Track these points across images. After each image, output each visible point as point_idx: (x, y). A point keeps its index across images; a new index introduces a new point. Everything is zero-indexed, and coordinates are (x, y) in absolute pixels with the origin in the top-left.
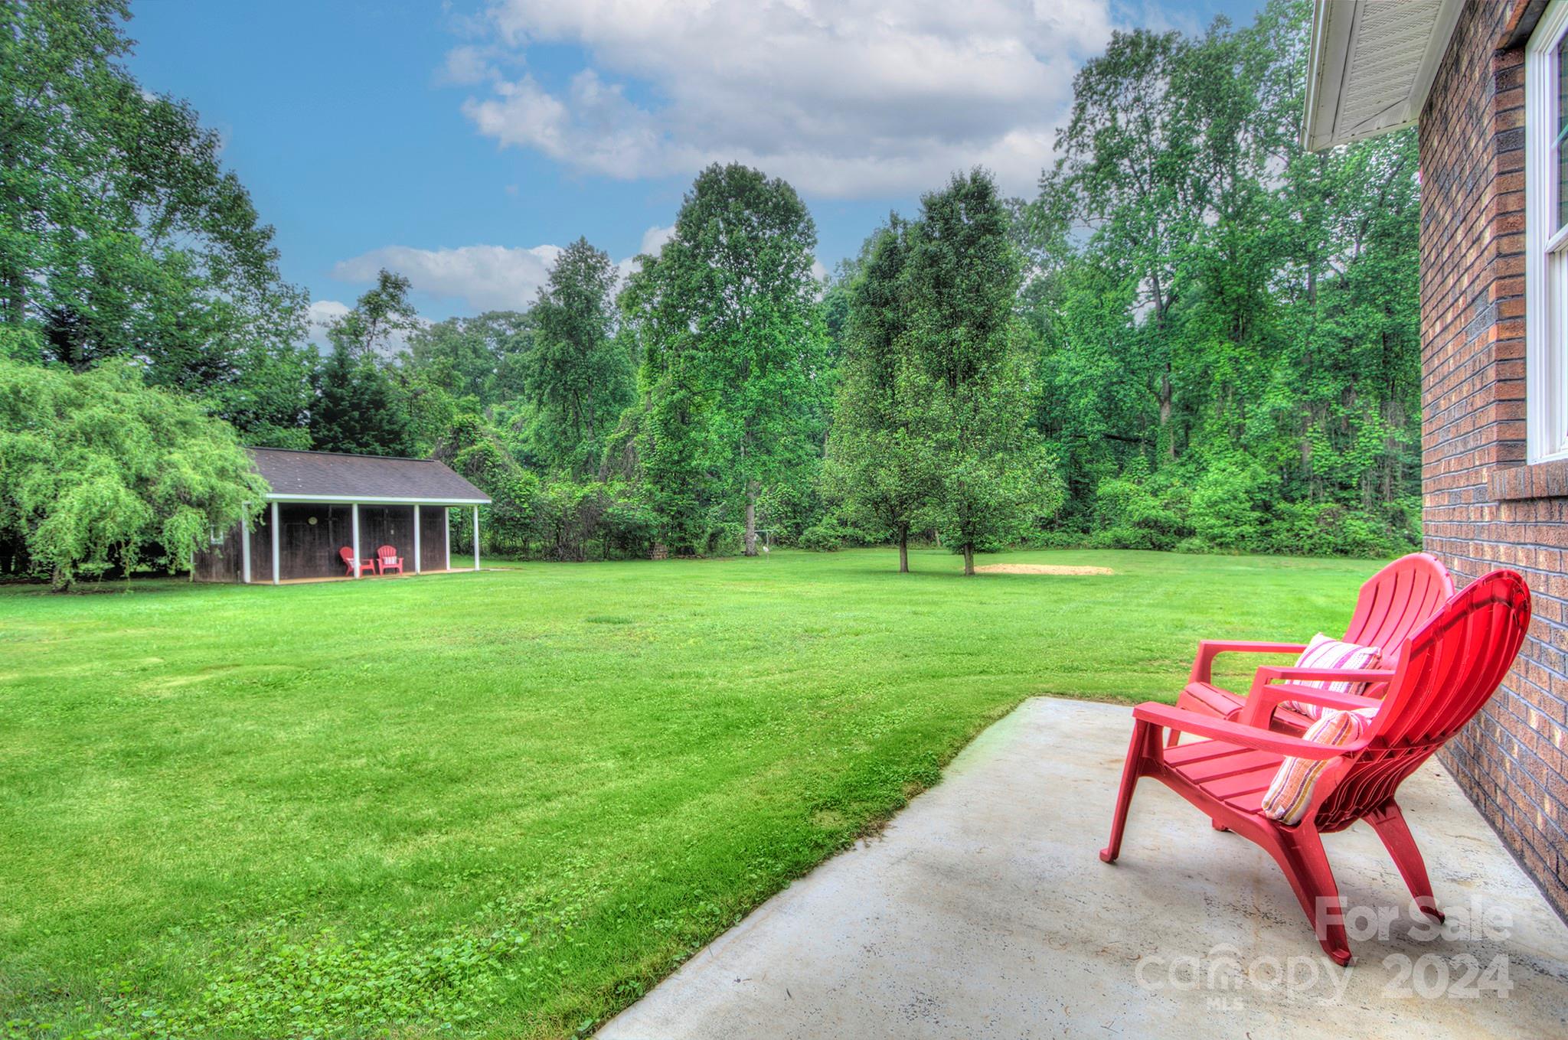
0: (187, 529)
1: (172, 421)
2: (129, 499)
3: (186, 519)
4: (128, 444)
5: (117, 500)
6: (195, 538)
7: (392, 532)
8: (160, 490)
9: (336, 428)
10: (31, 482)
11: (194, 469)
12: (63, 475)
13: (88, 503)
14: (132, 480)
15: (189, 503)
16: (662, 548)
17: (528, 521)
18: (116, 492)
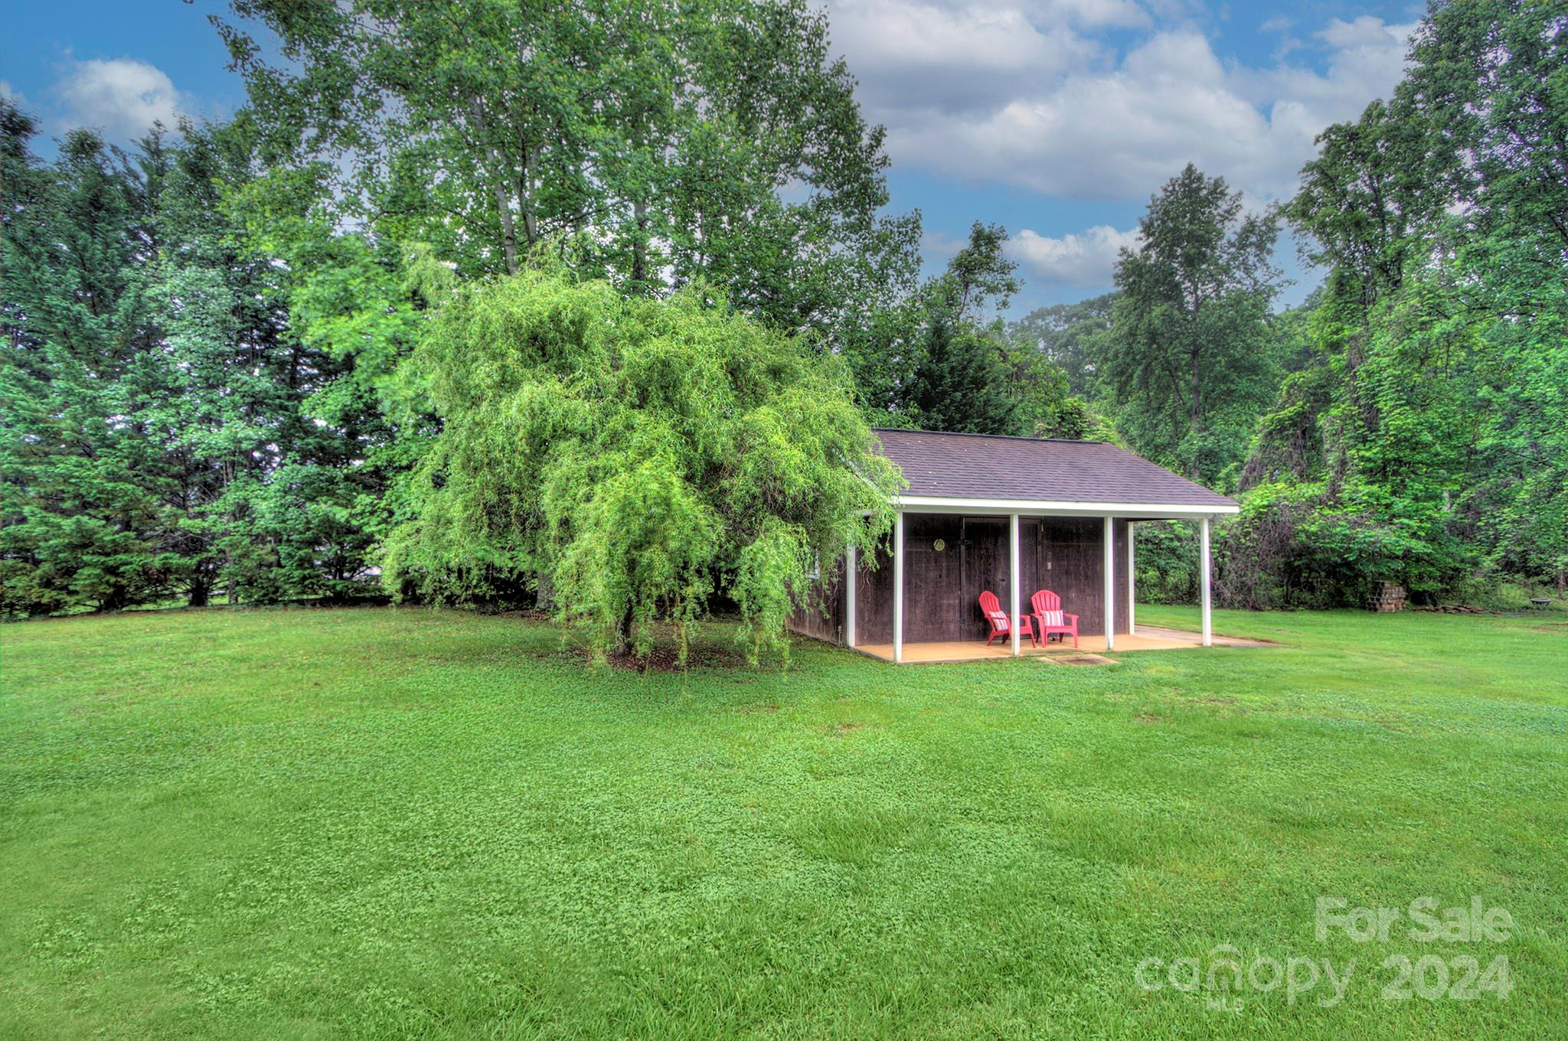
0: (778, 567)
1: (763, 367)
2: (687, 502)
3: (777, 547)
4: (696, 399)
5: (667, 502)
6: (788, 585)
7: (1049, 566)
8: (738, 486)
9: (934, 415)
10: (557, 473)
11: (790, 440)
12: (602, 460)
13: (626, 508)
14: (700, 467)
15: (780, 511)
16: (1394, 593)
17: (1176, 544)
18: (666, 486)
